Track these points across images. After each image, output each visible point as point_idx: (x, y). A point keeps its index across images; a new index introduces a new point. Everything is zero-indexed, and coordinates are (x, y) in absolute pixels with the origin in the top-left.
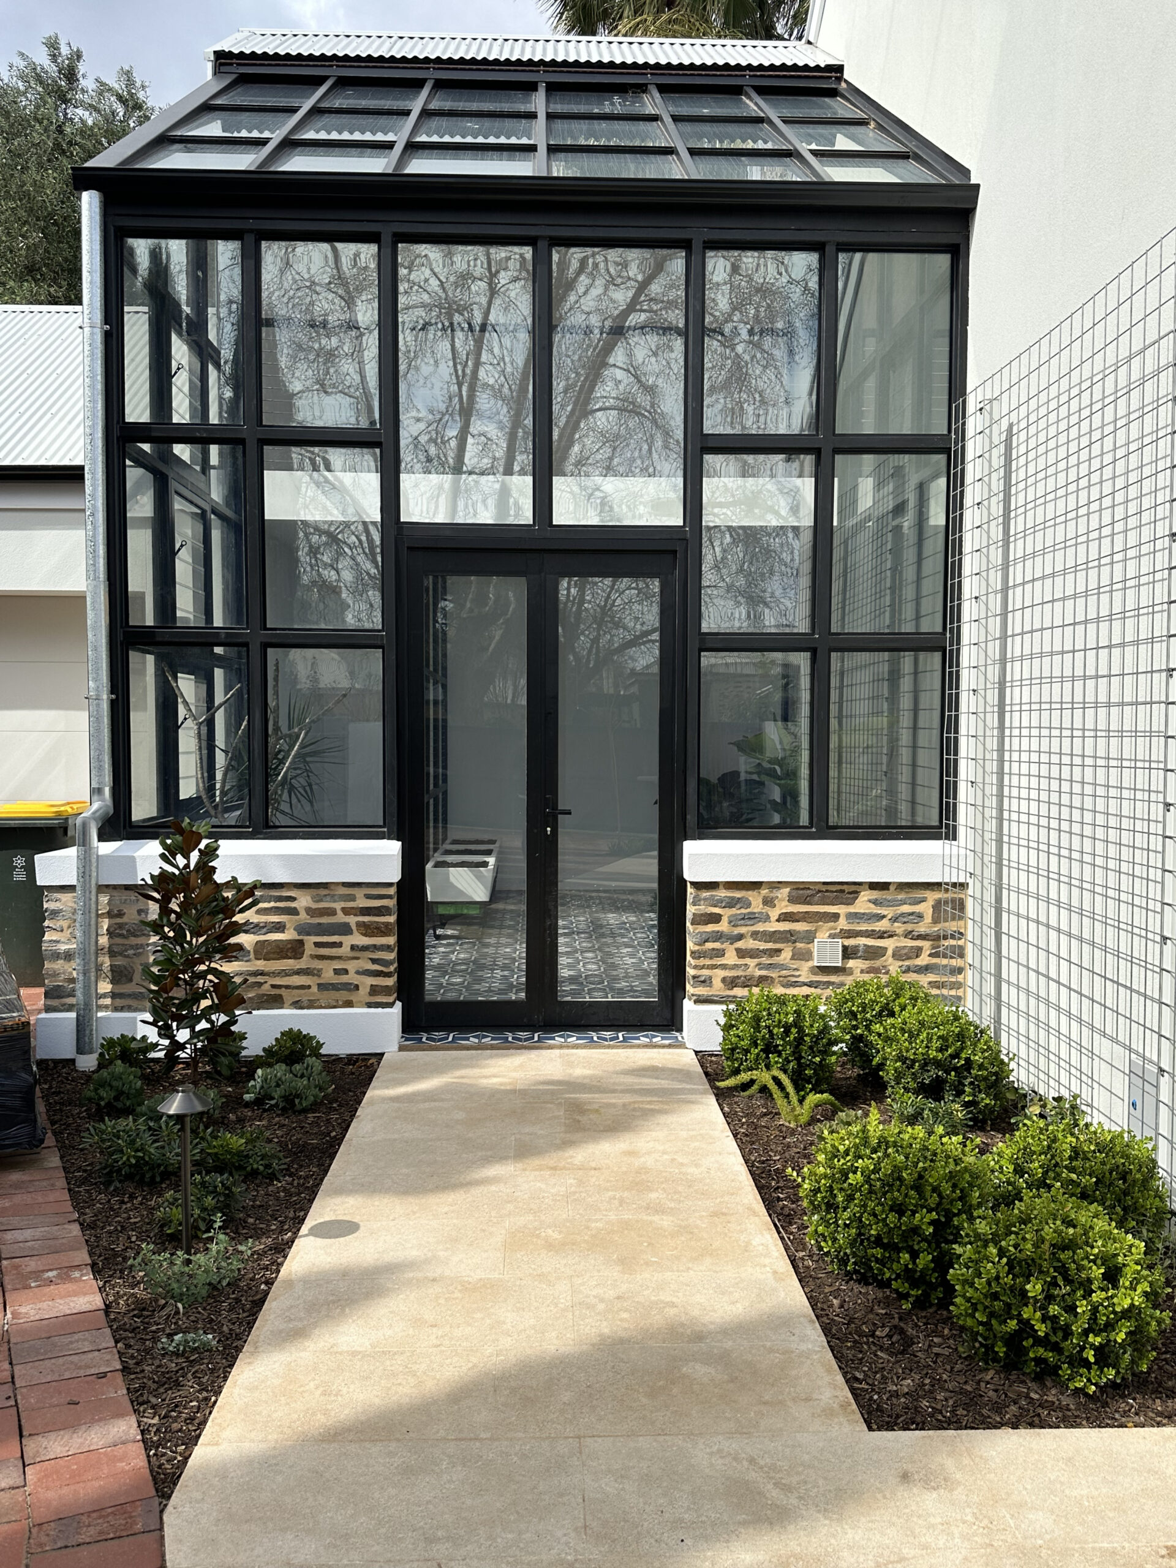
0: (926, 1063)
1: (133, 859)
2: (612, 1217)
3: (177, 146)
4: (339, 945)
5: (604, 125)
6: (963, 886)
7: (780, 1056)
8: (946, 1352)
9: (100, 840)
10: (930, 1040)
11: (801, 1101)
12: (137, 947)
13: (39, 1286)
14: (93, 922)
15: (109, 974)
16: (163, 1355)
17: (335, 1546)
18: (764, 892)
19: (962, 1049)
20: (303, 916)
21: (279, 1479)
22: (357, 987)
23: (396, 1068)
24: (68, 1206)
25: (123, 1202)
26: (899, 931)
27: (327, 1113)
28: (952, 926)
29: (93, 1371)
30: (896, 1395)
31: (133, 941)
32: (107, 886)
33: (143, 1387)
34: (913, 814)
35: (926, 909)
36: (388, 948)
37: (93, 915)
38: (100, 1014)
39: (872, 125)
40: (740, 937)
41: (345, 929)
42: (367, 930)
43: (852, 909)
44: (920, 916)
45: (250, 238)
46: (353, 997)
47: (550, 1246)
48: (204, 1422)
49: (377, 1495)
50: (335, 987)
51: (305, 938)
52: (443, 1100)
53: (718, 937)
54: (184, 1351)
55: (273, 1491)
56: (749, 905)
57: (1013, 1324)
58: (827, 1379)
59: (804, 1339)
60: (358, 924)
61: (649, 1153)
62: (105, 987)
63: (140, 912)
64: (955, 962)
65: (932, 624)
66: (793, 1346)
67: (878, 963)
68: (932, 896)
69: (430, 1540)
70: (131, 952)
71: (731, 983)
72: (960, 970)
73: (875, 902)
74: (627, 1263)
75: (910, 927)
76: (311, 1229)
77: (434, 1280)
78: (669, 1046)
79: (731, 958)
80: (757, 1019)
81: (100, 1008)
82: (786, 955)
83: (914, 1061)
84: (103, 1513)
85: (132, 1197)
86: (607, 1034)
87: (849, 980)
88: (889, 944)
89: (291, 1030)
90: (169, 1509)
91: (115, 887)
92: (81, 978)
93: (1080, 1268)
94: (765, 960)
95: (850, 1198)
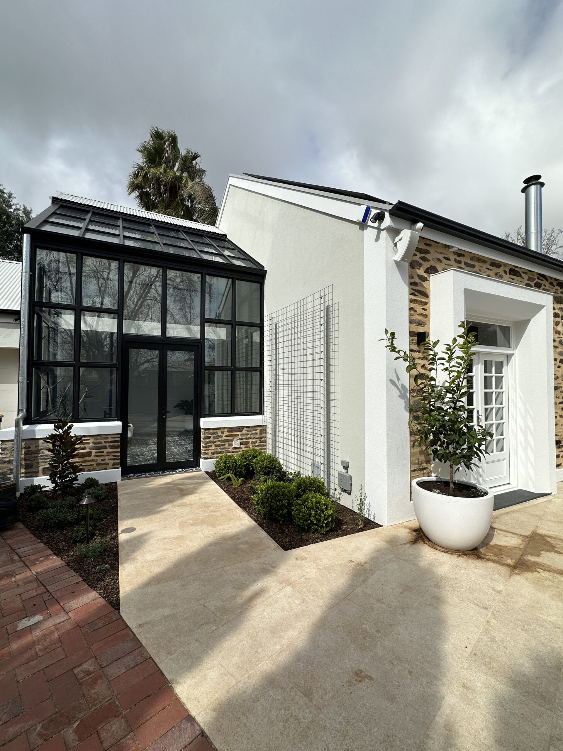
0: (266, 467)
1: (34, 431)
2: (204, 515)
3: (50, 224)
4: (103, 452)
5: (173, 239)
6: (266, 426)
7: (231, 470)
8: (292, 531)
9: (23, 425)
10: (267, 462)
11: (238, 480)
12: (35, 457)
13: (39, 563)
14: (20, 450)
15: (24, 467)
16: (94, 573)
17: (174, 608)
18: (221, 430)
19: (273, 464)
20: (91, 445)
21: (149, 596)
22: (108, 464)
23: (122, 485)
24: (35, 538)
25: (53, 534)
26: (252, 437)
27: (108, 500)
28: (264, 435)
29: (74, 582)
30: (286, 542)
31: (33, 455)
32: (24, 439)
33: (92, 583)
34: (251, 409)
35: (258, 432)
36: (118, 452)
37: (20, 448)
38: (21, 479)
39: (237, 251)
40: (216, 442)
41: (105, 448)
42: (112, 447)
43: (242, 433)
44: (257, 433)
45: (80, 255)
46: (107, 467)
47: (192, 525)
48: (118, 588)
49: (178, 593)
50: (102, 464)
51: (92, 451)
52: (141, 492)
53: (210, 442)
54: (100, 571)
55: (149, 600)
56: (218, 434)
57: (309, 522)
58: (271, 542)
59: (262, 534)
60: (109, 446)
61: (205, 498)
62: (23, 470)
63: (36, 446)
64: (265, 444)
65: (256, 365)
66: (260, 536)
67: (247, 445)
68: (259, 429)
69: (198, 600)
70: (32, 459)
71: (213, 453)
72: (265, 445)
73: (247, 431)
74: (213, 525)
75: (254, 436)
76: (121, 531)
77: (165, 538)
78: (198, 471)
79: (213, 447)
80: (225, 462)
81: (21, 477)
82: (227, 445)
83: (263, 468)
84: (101, 618)
85: (56, 532)
86: (180, 470)
87: (241, 450)
88: (250, 441)
89: (89, 478)
90: (121, 612)
91: (27, 439)
92: (15, 468)
93: (321, 507)
94: (221, 447)
95: (268, 500)
